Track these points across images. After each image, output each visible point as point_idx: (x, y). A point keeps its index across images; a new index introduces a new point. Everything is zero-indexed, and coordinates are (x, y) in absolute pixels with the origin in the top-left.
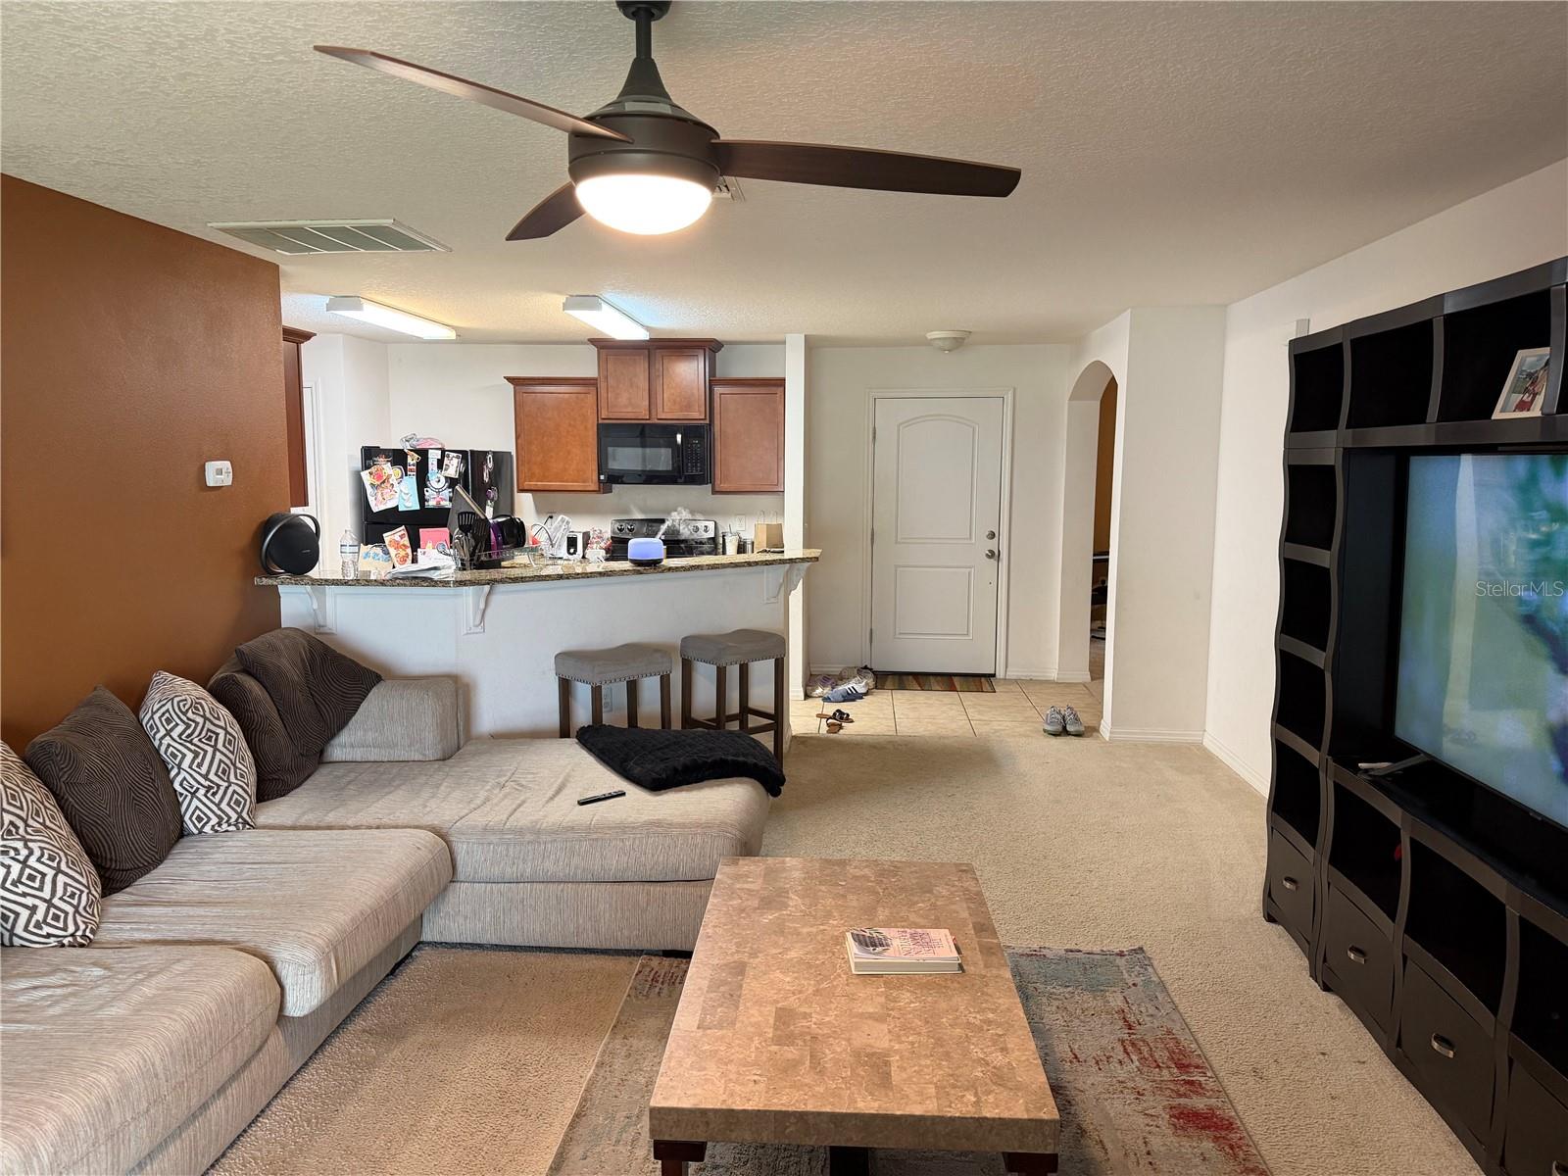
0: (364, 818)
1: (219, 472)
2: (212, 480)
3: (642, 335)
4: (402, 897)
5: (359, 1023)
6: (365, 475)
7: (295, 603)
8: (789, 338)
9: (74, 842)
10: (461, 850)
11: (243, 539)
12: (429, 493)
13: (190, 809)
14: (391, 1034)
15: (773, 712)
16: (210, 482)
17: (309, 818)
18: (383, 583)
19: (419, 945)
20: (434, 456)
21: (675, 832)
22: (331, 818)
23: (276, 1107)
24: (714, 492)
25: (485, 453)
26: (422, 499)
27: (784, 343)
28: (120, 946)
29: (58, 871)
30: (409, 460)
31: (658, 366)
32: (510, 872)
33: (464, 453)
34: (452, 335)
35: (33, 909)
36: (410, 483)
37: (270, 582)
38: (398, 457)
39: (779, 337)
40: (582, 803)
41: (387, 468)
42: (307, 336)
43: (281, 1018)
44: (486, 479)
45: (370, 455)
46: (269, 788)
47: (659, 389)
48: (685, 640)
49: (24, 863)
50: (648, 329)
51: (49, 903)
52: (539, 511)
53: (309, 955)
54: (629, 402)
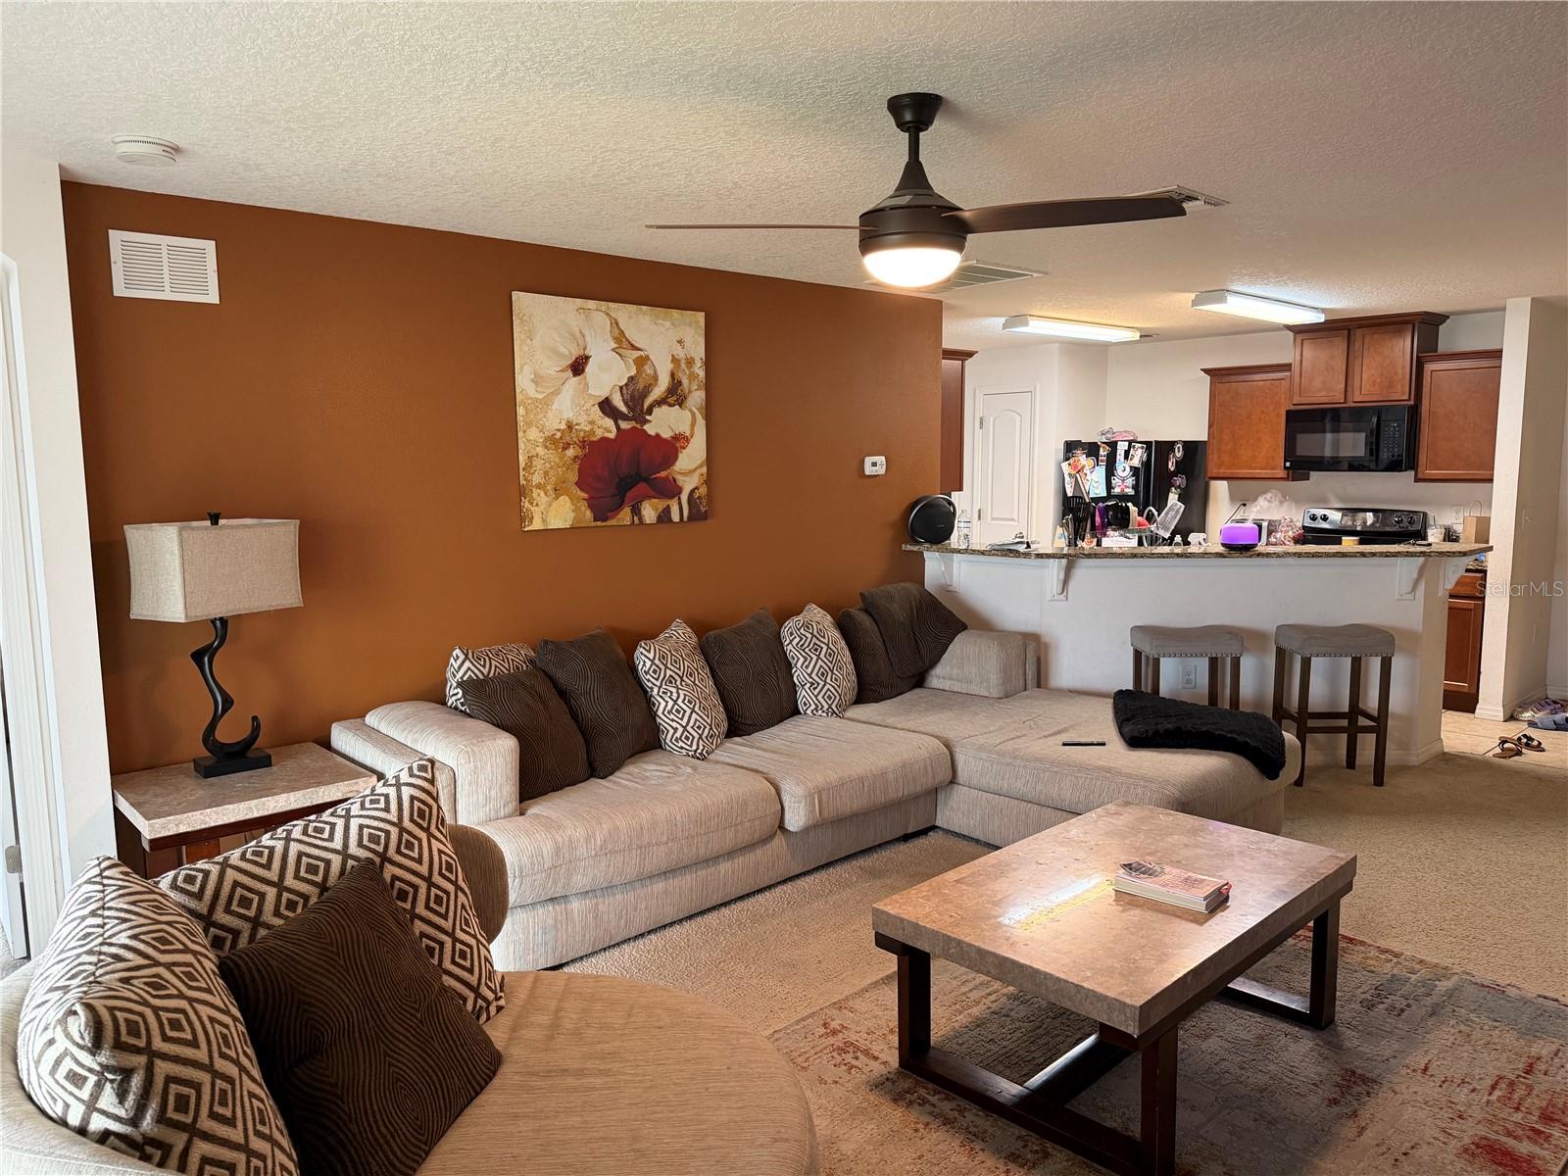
0: (911, 725)
1: (874, 464)
2: (869, 470)
3: (1321, 318)
4: (891, 776)
5: (861, 862)
6: (1065, 465)
8: (1510, 303)
9: (716, 700)
10: (961, 759)
11: (894, 514)
12: (1115, 481)
13: (803, 695)
14: (873, 874)
15: (1375, 714)
16: (867, 473)
17: (878, 719)
18: (983, 553)
19: (934, 828)
20: (1122, 447)
22: (890, 721)
23: (779, 889)
24: (1417, 480)
25: (1172, 444)
26: (1109, 486)
27: (1504, 309)
28: (717, 762)
29: (693, 711)
30: (1102, 452)
31: (1357, 345)
32: (993, 784)
33: (1148, 444)
34: (1136, 336)
35: (676, 730)
36: (1100, 473)
37: (915, 548)
38: (1092, 450)
39: (1501, 303)
40: (1064, 744)
41: (1083, 459)
42: (970, 354)
43: (781, 827)
44: (1171, 467)
45: (1071, 447)
46: (865, 693)
47: (1357, 369)
48: (1278, 628)
49: (675, 702)
50: (1323, 311)
51: (685, 728)
52: (1233, 498)
53: (800, 791)
54: (1323, 385)
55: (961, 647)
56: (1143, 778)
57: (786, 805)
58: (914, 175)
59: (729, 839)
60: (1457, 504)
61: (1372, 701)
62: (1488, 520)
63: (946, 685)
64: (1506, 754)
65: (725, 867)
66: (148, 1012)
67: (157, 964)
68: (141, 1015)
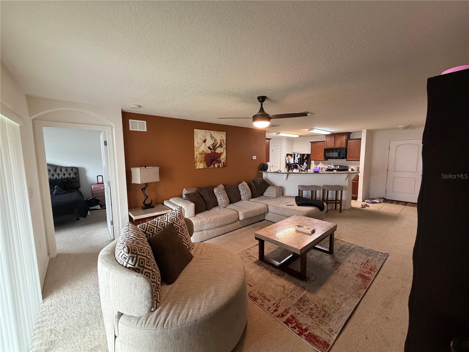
0: (261, 202)
1: (254, 157)
2: (253, 158)
3: (330, 133)
4: (257, 211)
5: (252, 225)
6: (287, 158)
7: (264, 175)
8: (363, 130)
9: (227, 198)
10: (269, 208)
11: (258, 166)
12: (295, 160)
13: (242, 197)
14: (254, 227)
15: (340, 200)
16: (253, 159)
17: (255, 201)
18: (273, 173)
19: (264, 220)
20: (296, 155)
21: (296, 211)
22: (257, 201)
23: (238, 230)
24: (347, 160)
25: (305, 154)
26: (294, 161)
27: (362, 131)
28: (228, 208)
29: (223, 199)
30: (293, 156)
31: (336, 138)
32: (275, 212)
33: (301, 154)
34: (298, 136)
35: (221, 203)
36: (293, 159)
37: (261, 172)
38: (291, 155)
39: (361, 130)
40: (287, 205)
41: (290, 157)
42: (271, 139)
43: (239, 219)
44: (305, 158)
45: (288, 155)
46: (253, 197)
47: (336, 142)
48: (323, 186)
49: (220, 198)
50: (330, 132)
51: (222, 202)
52: (315, 163)
53: (242, 213)
54: (330, 144)
55: (269, 189)
56: (300, 211)
57: (239, 215)
58: (262, 109)
59: (230, 221)
60: (354, 165)
61: (339, 198)
62: (359, 167)
63: (267, 195)
64: (363, 207)
65: (229, 226)
66: (137, 247)
67: (138, 240)
68: (136, 248)
